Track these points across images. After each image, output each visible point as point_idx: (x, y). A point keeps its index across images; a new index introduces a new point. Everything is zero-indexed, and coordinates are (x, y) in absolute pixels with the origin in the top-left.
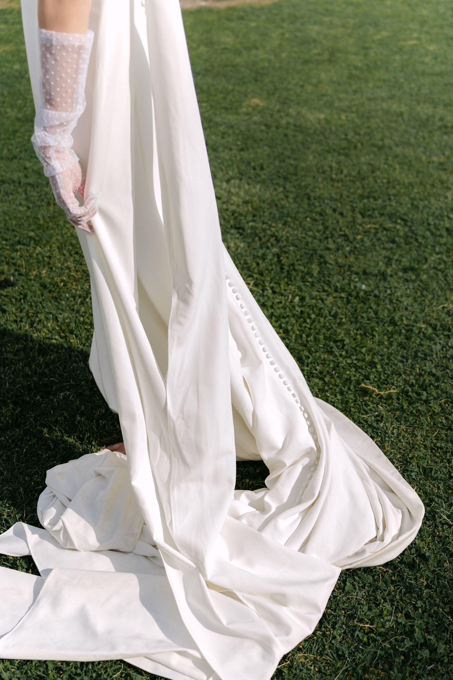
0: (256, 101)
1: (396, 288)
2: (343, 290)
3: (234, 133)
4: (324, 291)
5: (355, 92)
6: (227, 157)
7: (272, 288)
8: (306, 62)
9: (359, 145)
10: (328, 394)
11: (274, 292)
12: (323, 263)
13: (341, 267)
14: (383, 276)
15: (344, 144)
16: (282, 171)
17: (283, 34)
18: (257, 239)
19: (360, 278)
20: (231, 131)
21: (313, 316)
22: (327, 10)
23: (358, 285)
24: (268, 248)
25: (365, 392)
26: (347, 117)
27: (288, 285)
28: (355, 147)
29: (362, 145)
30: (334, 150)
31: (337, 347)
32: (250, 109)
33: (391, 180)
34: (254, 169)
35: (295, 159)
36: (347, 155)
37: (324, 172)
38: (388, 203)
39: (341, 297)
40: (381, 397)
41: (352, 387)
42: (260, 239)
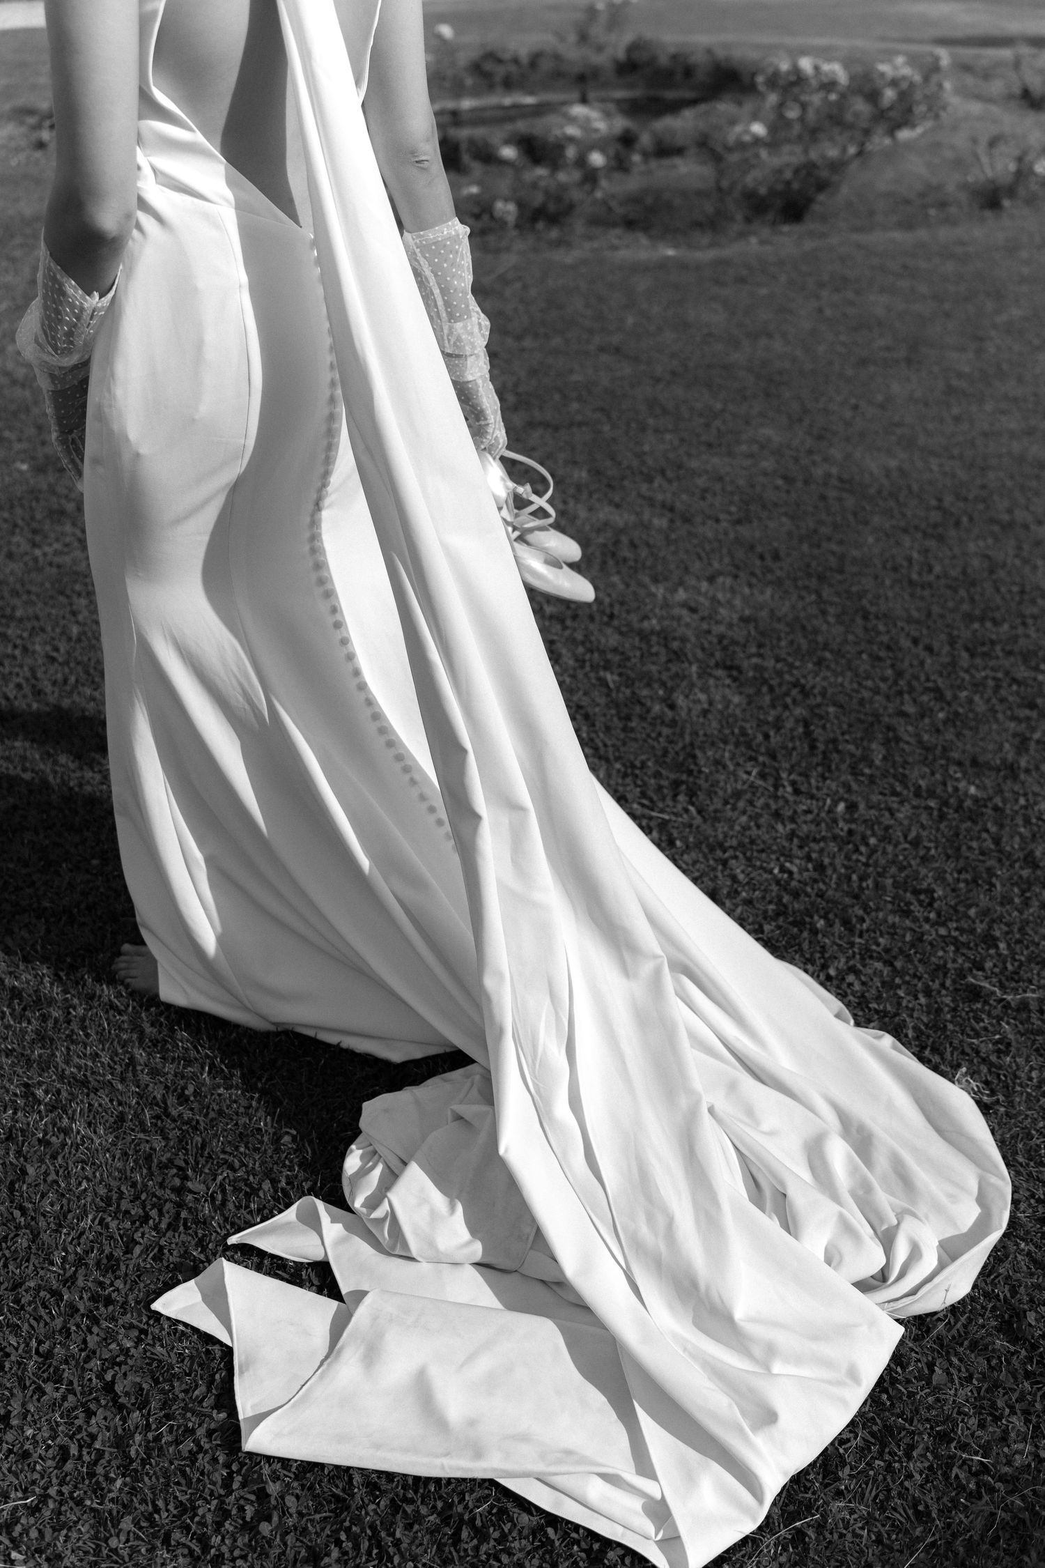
0: (767, 431)
1: (1035, 794)
2: (931, 794)
3: (723, 490)
4: (895, 793)
5: (957, 419)
6: (710, 535)
7: (793, 783)
8: (863, 362)
9: (965, 519)
10: (901, 993)
11: (797, 792)
12: (892, 740)
13: (928, 749)
14: (1012, 771)
15: (935, 516)
16: (814, 564)
17: (820, 310)
18: (765, 689)
19: (965, 774)
20: (718, 487)
21: (872, 841)
22: (905, 267)
23: (962, 785)
24: (786, 707)
25: (975, 994)
26: (941, 465)
27: (825, 779)
28: (957, 524)
29: (971, 519)
30: (916, 528)
31: (921, 903)
32: (755, 448)
33: (1028, 588)
34: (762, 557)
35: (841, 542)
36: (941, 539)
37: (895, 569)
38: (1020, 631)
39: (928, 808)
40: (1007, 1006)
41: (948, 983)
42: (771, 689)
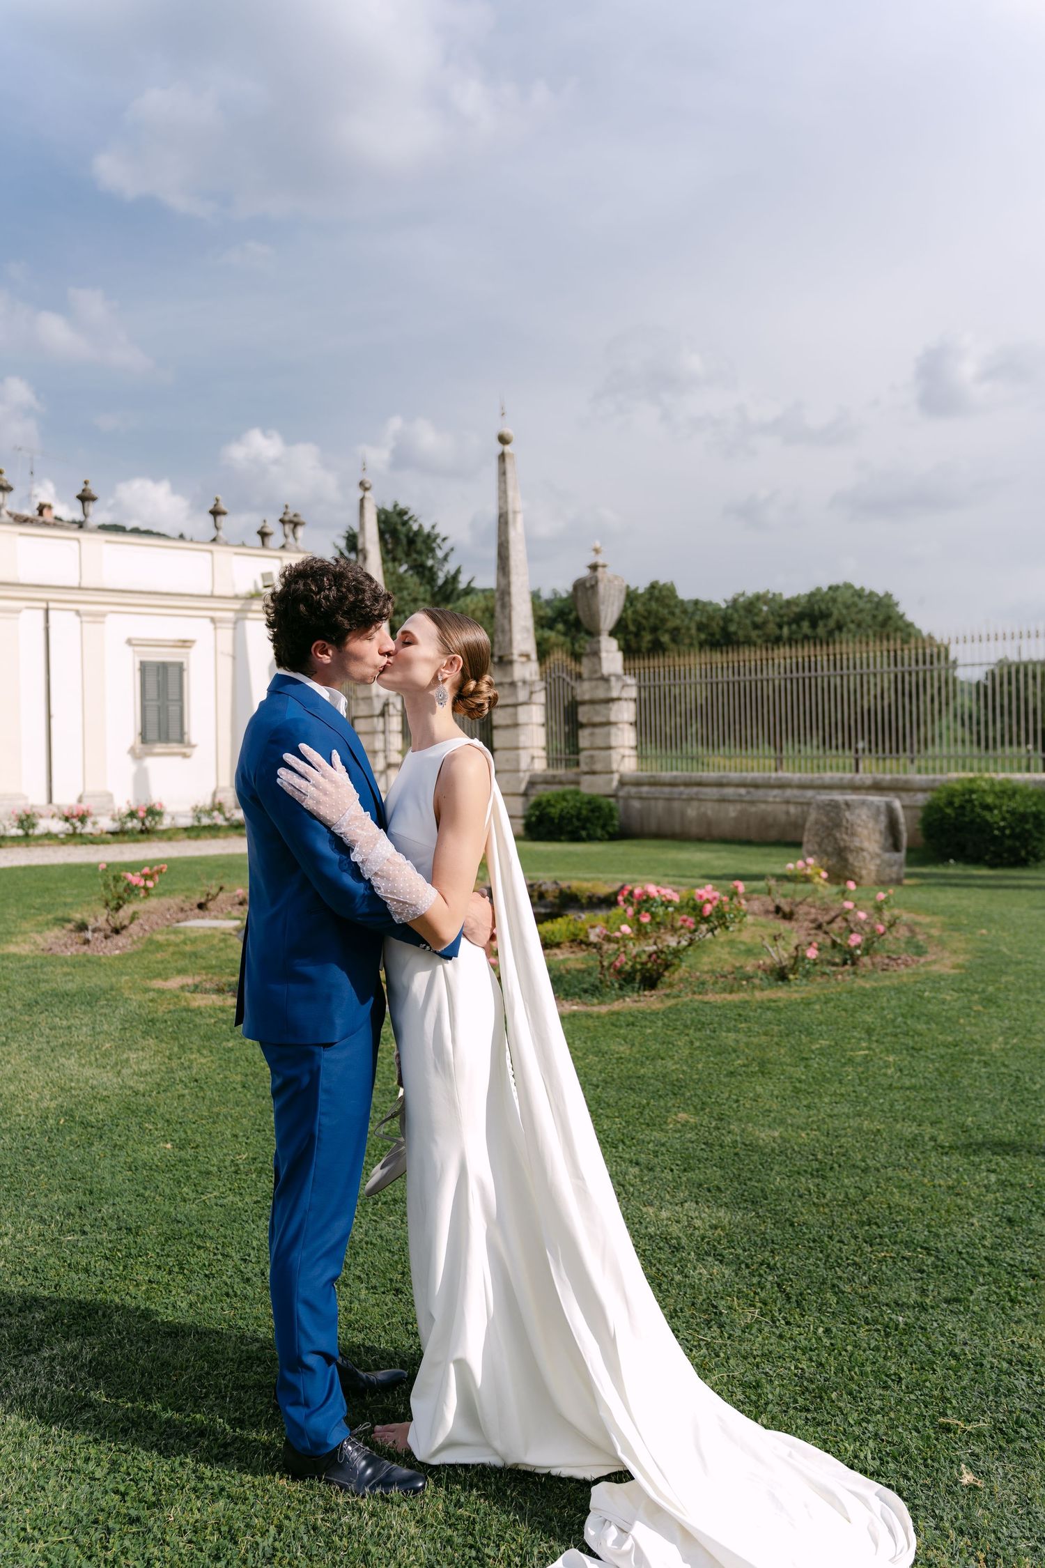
0: (682, 1116)
1: (943, 1321)
2: (876, 1322)
3: (668, 1151)
4: (853, 1323)
5: (808, 1107)
6: (670, 1178)
7: (784, 1318)
8: (731, 1074)
9: (836, 1166)
10: (900, 1430)
11: (788, 1323)
12: (838, 1292)
13: (863, 1298)
14: (923, 1308)
15: (815, 1165)
16: (746, 1193)
17: (692, 1043)
18: (743, 1266)
19: (893, 1310)
20: (663, 1149)
21: (849, 1348)
22: (740, 1015)
23: (894, 1316)
24: (760, 1275)
25: (947, 1429)
26: (808, 1134)
27: (803, 1316)
28: (832, 1168)
29: (840, 1166)
30: (805, 1171)
31: (893, 1380)
32: (679, 1126)
33: (892, 1205)
34: (709, 1191)
35: (759, 1181)
36: (824, 1177)
37: (801, 1196)
38: (897, 1229)
39: (877, 1330)
40: (970, 1434)
41: (928, 1424)
42: (747, 1266)
